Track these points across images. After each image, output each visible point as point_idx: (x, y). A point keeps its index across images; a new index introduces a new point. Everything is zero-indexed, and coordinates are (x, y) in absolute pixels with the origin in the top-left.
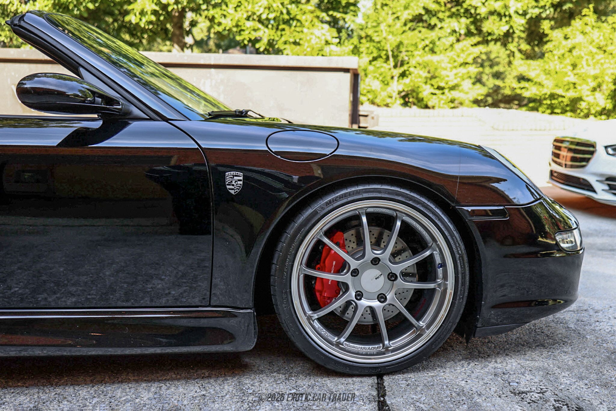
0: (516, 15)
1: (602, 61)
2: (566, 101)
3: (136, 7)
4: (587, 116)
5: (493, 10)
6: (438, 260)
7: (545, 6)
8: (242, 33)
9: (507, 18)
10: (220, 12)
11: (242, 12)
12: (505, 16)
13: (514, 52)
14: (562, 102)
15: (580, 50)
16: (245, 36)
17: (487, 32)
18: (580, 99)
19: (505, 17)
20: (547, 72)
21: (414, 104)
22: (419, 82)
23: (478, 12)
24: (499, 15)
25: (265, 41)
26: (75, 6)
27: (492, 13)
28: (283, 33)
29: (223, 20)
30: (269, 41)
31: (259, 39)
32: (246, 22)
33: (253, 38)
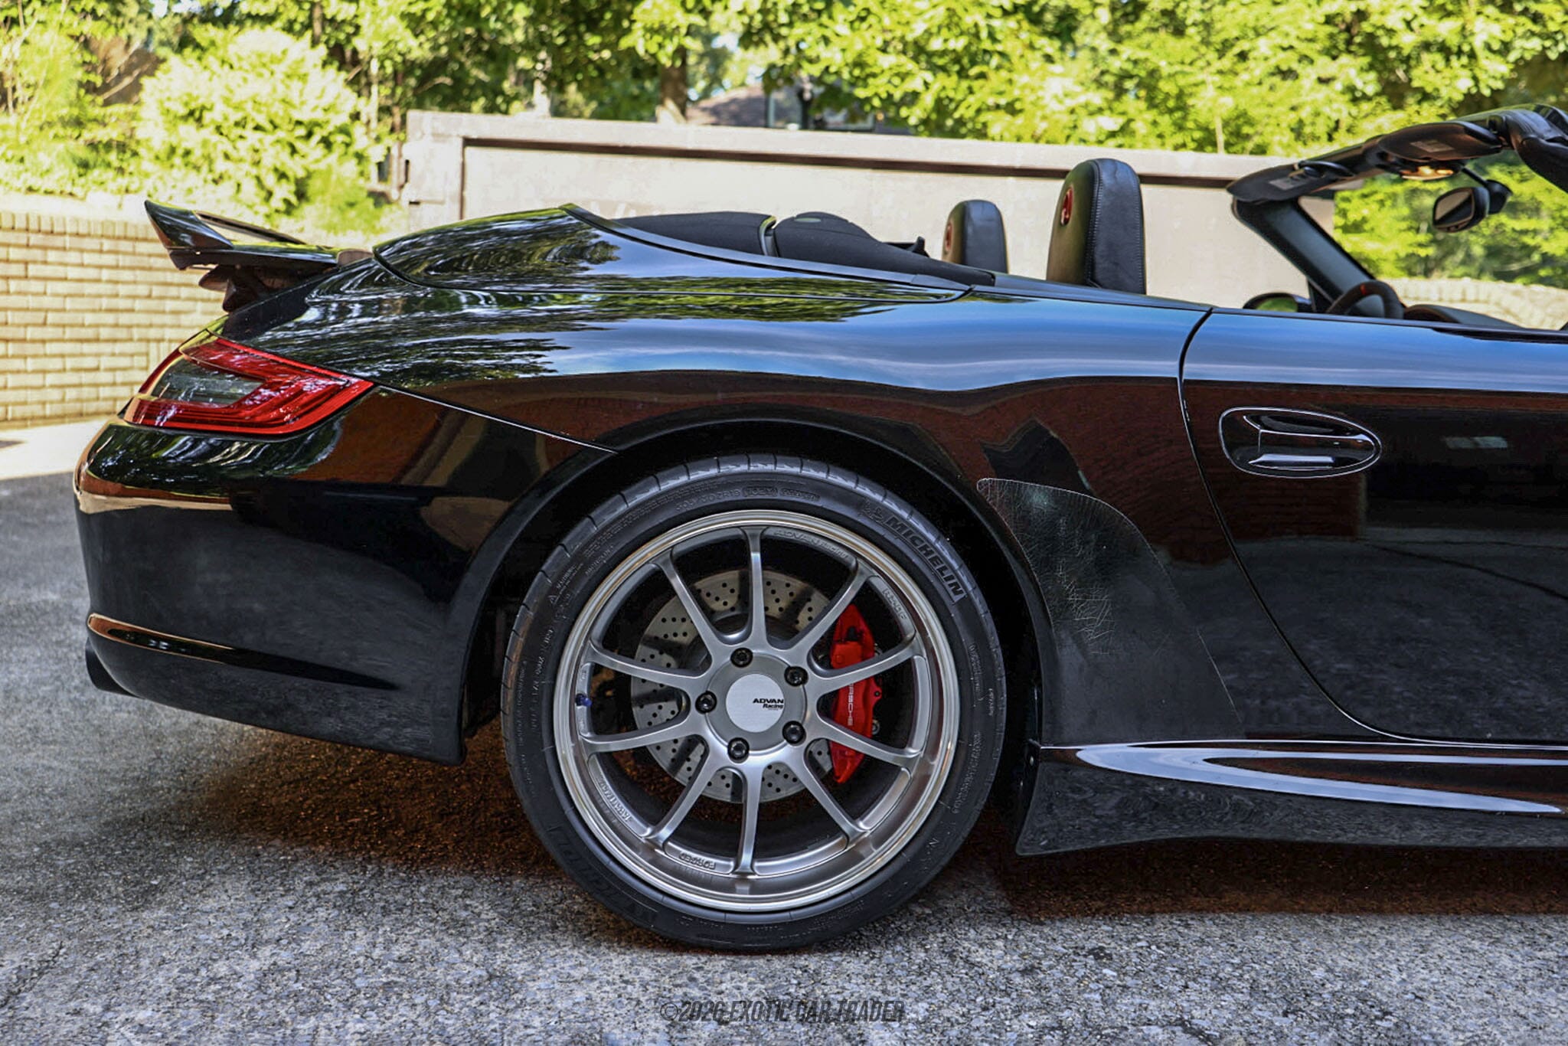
0: (1487, 53)
3: (644, 15)
5: (1431, 39)
8: (871, 81)
9: (1464, 60)
10: (818, 32)
11: (871, 32)
12: (1460, 53)
16: (875, 89)
19: (1459, 58)
23: (1394, 42)
24: (1444, 50)
25: (928, 100)
27: (1426, 46)
28: (976, 84)
29: (821, 50)
30: (939, 101)
31: (912, 98)
32: (880, 55)
33: (897, 95)
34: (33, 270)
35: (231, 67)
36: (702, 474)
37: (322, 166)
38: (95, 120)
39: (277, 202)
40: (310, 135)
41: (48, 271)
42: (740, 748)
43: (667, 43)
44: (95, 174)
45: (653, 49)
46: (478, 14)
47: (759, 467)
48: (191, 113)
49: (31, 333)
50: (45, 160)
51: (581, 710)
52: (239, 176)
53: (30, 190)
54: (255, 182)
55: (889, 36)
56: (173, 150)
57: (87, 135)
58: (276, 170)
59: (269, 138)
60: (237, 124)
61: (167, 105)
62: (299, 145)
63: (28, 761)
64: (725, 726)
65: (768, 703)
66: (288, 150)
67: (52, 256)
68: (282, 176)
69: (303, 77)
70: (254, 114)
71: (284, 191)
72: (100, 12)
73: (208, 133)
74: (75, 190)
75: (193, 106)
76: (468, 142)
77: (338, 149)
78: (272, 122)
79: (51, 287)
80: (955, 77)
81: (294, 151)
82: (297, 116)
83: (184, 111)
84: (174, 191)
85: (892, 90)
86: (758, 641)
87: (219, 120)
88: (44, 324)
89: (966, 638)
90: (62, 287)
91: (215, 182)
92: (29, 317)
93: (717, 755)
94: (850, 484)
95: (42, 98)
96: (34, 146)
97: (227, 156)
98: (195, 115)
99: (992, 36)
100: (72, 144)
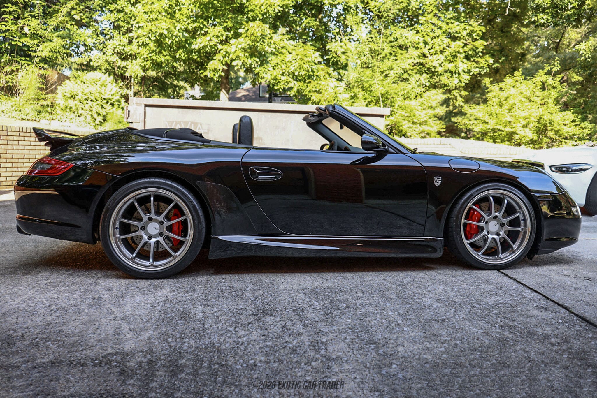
0: (463, 73)
1: (529, 107)
2: (504, 134)
4: (519, 145)
5: (447, 69)
6: (521, 217)
7: (484, 66)
8: (279, 84)
9: (457, 75)
11: (279, 70)
12: (455, 73)
13: (456, 97)
14: (501, 134)
15: (514, 99)
16: (280, 86)
17: (444, 84)
18: (514, 133)
19: (455, 75)
20: (489, 113)
21: (396, 134)
22: (400, 119)
23: (436, 70)
24: (451, 72)
25: (295, 90)
26: (166, 65)
27: (446, 71)
28: (309, 84)
29: (264, 75)
30: (298, 89)
31: (291, 89)
32: (282, 77)
33: (286, 88)
34: (21, 143)
35: (84, 83)
36: (140, 181)
37: (111, 111)
38: (43, 99)
39: (97, 122)
40: (107, 102)
41: (25, 143)
42: (150, 238)
43: (216, 74)
44: (43, 114)
45: (212, 76)
46: (162, 66)
47: (151, 180)
48: (72, 96)
49: (20, 161)
50: (27, 111)
51: (117, 230)
52: (86, 114)
53: (23, 119)
54: (90, 116)
55: (284, 71)
56: (66, 107)
57: (40, 103)
58: (97, 113)
59: (95, 104)
60: (85, 99)
61: (65, 94)
62: (104, 105)
63: (5, 255)
64: (147, 233)
65: (156, 228)
66: (101, 107)
67: (26, 139)
68: (99, 114)
69: (106, 86)
70: (90, 97)
71: (100, 119)
72: (45, 67)
73: (77, 102)
74: (36, 119)
75: (72, 94)
76: (146, 106)
77: (116, 106)
78: (96, 99)
79: (26, 147)
80: (303, 83)
81: (102, 107)
82: (103, 97)
83: (70, 96)
84: (66, 119)
85: (285, 87)
86: (153, 215)
87: (80, 98)
88: (24, 158)
89: (194, 213)
90: (29, 148)
91: (79, 116)
92: (19, 156)
93: (145, 239)
94: (170, 183)
95: (27, 92)
96: (24, 106)
97: (82, 109)
98: (73, 97)
99: (313, 71)
100: (36, 105)
